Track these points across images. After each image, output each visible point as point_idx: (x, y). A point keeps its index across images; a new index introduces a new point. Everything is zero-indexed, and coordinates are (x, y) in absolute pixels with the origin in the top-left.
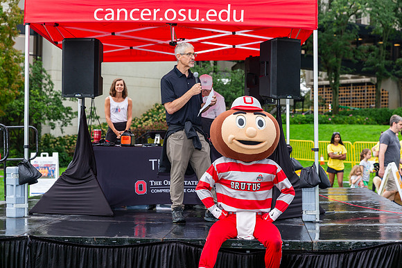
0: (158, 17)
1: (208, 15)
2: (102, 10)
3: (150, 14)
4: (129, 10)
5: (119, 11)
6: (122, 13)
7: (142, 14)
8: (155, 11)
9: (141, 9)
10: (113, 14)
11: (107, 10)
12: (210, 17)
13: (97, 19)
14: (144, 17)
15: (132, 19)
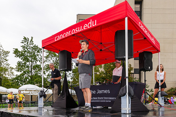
0: (70, 34)
1: (84, 27)
2: (57, 37)
4: (63, 34)
5: (60, 36)
8: (69, 32)
9: (66, 33)
10: (59, 38)
12: (85, 28)
13: (56, 41)
14: (67, 35)
15: (64, 37)
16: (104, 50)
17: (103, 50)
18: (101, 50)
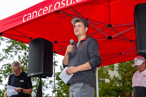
0: (51, 10)
2: (26, 15)
3: (47, 9)
4: (38, 11)
5: (33, 13)
6: (35, 14)
7: (44, 11)
8: (50, 7)
9: (43, 8)
10: (31, 16)
11: (28, 15)
13: (24, 21)
14: (45, 12)
15: (39, 15)
16: (115, 38)
17: (113, 38)
18: (110, 38)
